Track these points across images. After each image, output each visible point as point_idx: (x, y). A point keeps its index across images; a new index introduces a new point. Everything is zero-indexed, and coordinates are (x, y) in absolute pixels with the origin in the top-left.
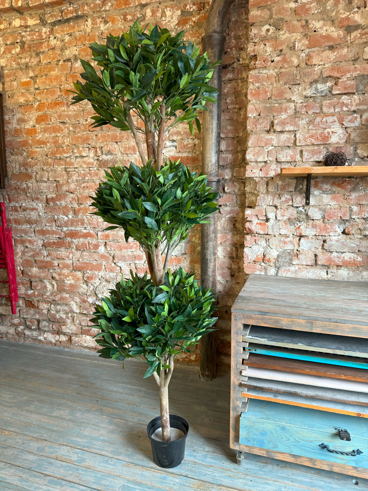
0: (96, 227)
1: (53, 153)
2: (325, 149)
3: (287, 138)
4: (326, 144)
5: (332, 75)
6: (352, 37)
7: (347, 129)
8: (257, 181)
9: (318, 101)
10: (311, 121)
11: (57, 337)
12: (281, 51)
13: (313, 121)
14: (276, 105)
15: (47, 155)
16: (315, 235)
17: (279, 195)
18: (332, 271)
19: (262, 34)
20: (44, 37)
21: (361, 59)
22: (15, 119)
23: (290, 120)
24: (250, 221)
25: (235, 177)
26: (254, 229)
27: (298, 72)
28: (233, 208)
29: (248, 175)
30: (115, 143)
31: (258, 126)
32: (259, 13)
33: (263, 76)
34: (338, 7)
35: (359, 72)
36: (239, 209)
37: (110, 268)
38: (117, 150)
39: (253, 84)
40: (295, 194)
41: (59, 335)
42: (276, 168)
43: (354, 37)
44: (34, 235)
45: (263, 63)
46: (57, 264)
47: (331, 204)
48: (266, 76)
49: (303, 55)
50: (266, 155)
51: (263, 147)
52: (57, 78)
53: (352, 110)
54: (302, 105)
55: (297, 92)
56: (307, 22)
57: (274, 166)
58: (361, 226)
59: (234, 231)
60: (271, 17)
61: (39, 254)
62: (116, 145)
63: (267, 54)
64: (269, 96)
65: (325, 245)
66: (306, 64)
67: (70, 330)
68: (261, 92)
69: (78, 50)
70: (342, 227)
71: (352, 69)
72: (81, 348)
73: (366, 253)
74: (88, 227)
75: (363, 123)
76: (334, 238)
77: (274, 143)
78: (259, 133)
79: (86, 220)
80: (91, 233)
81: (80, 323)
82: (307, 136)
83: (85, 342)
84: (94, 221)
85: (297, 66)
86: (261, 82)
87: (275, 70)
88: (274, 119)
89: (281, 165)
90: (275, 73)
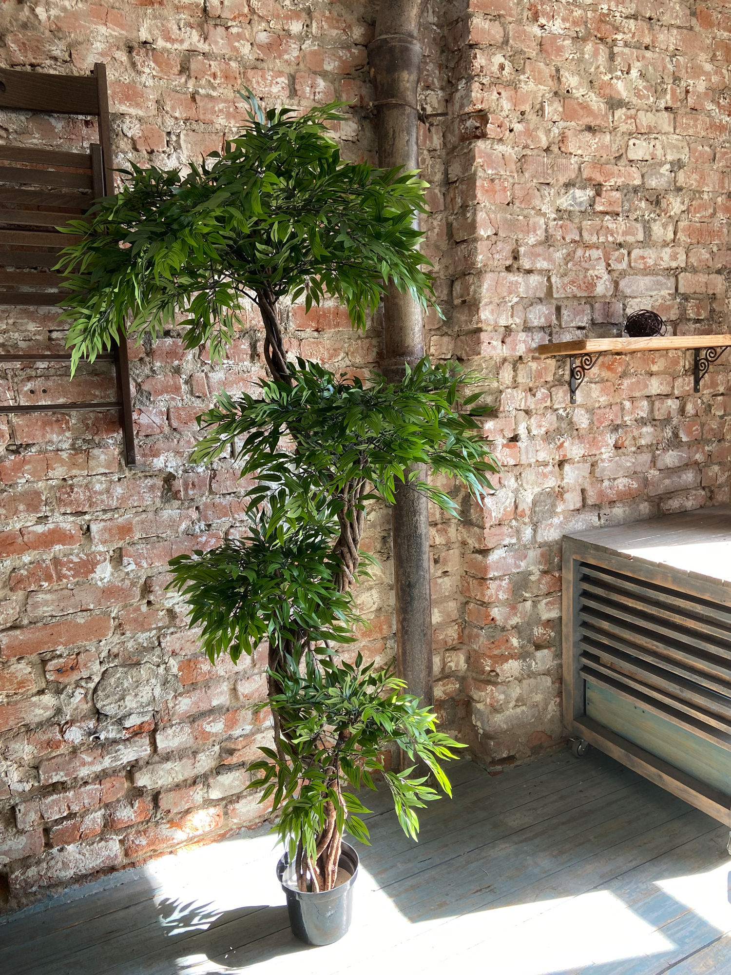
2: (588, 306)
3: (539, 283)
4: (590, 297)
5: (593, 176)
6: (616, 118)
7: (613, 273)
8: (499, 363)
9: (577, 221)
10: (569, 254)
12: (523, 113)
13: (572, 254)
14: (521, 218)
16: (584, 456)
17: (530, 390)
18: (605, 512)
19: (493, 69)
21: (624, 156)
23: (542, 250)
26: (499, 457)
27: (550, 161)
29: (485, 351)
31: (497, 256)
32: (486, 25)
33: (497, 155)
34: (597, 60)
35: (623, 179)
37: (135, 620)
39: (483, 169)
40: (553, 386)
42: (526, 339)
43: (618, 119)
45: (499, 129)
47: (601, 400)
48: (501, 155)
50: (510, 313)
51: (504, 298)
53: (618, 241)
54: (557, 224)
55: (548, 199)
56: (558, 70)
57: (522, 336)
58: (636, 433)
60: (506, 42)
63: (504, 114)
64: (509, 199)
65: (597, 469)
66: (560, 148)
68: (498, 188)
70: (614, 437)
71: (616, 172)
72: (48, 893)
73: (642, 475)
74: (53, 515)
75: (632, 265)
76: (604, 456)
77: (521, 290)
78: (498, 269)
79: (45, 493)
80: (65, 530)
81: (42, 817)
82: (566, 280)
83: (65, 865)
84: (77, 493)
85: (547, 150)
86: (496, 168)
87: (516, 149)
88: (517, 244)
89: (533, 333)
90: (515, 154)
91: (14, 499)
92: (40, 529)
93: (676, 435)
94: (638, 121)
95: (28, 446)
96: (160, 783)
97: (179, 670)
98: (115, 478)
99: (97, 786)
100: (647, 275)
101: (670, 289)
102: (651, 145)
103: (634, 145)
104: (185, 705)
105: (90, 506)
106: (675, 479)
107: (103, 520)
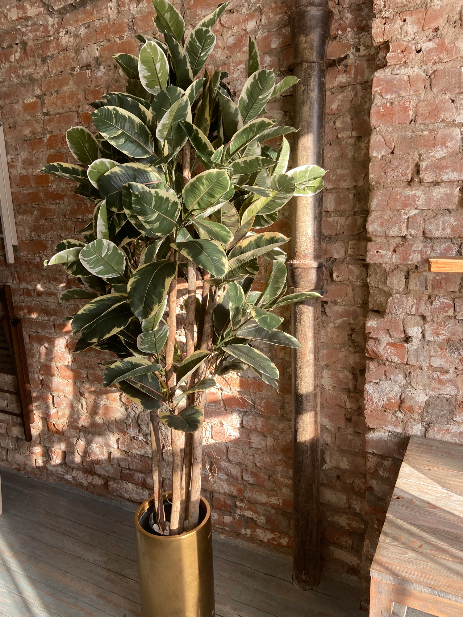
1: (74, 213)
3: (447, 194)
8: (387, 270)
11: (90, 478)
14: (425, 133)
15: (65, 216)
17: (430, 297)
20: (51, 33)
22: (20, 160)
23: (452, 161)
24: (376, 339)
25: (350, 256)
26: (382, 353)
28: (347, 308)
31: (390, 174)
33: (400, 79)
36: (358, 310)
39: (382, 96)
40: (460, 297)
41: (92, 475)
42: (424, 249)
44: (53, 331)
45: (401, 55)
46: (85, 375)
48: (406, 78)
50: (405, 225)
51: (398, 211)
52: (72, 95)
57: (418, 246)
59: (350, 346)
61: (62, 359)
63: (409, 38)
64: (411, 117)
67: (106, 471)
68: (396, 109)
69: (99, 49)
72: (120, 500)
77: (420, 203)
78: (393, 185)
86: (396, 92)
87: (424, 67)
88: (420, 159)
89: (434, 243)
90: (424, 72)
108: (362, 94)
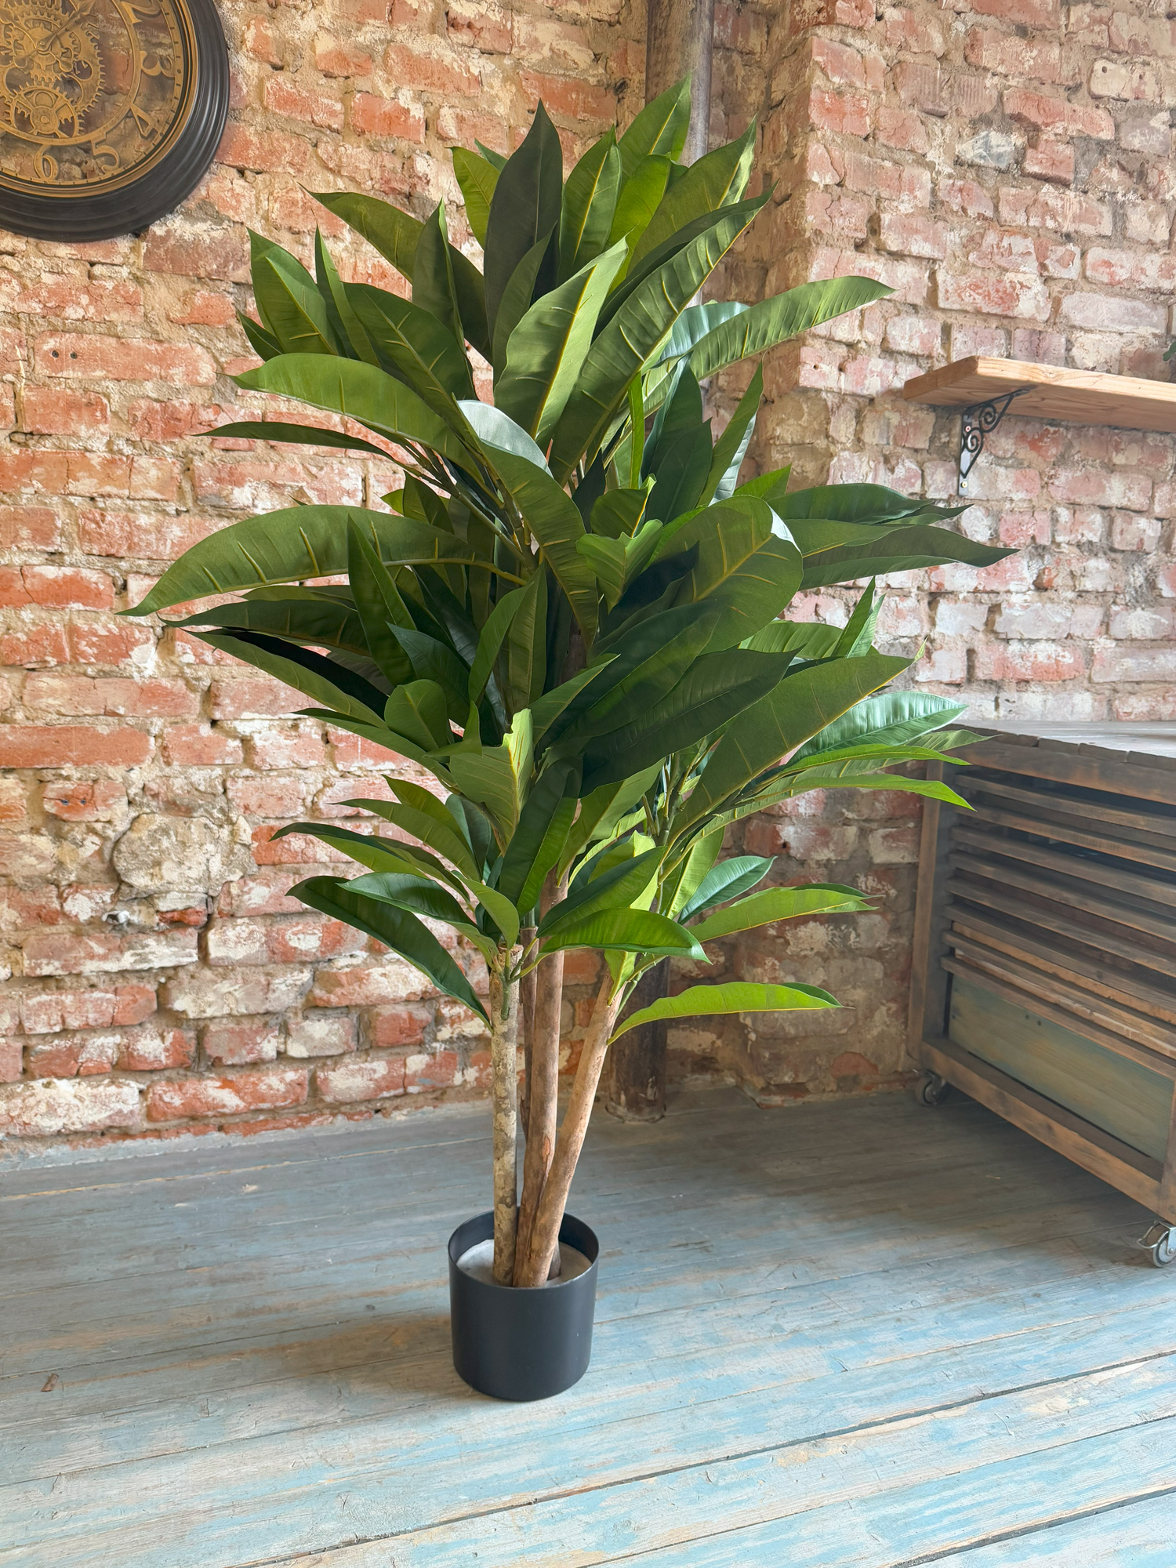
0: (123, 553)
2: (1002, 332)
3: (914, 279)
4: (1006, 317)
5: (1023, 114)
6: (1072, 20)
7: (1052, 283)
8: (829, 404)
9: (991, 184)
10: (972, 239)
13: (977, 238)
14: (888, 164)
16: (976, 591)
17: (887, 460)
18: (1008, 696)
21: (1084, 89)
23: (922, 223)
27: (947, 78)
29: (806, 377)
30: (234, 173)
31: (839, 222)
33: (851, 55)
35: (1080, 127)
37: (189, 746)
38: (245, 204)
39: (826, 74)
40: (929, 460)
42: (884, 371)
43: (1077, 21)
45: (857, 13)
47: (1015, 497)
48: (859, 58)
49: (959, 27)
50: (858, 323)
53: (1064, 230)
54: (953, 184)
55: (940, 140)
57: (877, 364)
58: (1076, 567)
62: (239, 183)
64: (869, 130)
65: (998, 619)
66: (966, 58)
68: (848, 108)
70: (1036, 566)
71: (1067, 112)
72: (21, 1147)
73: (1083, 644)
74: (71, 552)
75: (1088, 273)
76: (1015, 599)
78: (840, 243)
79: (62, 517)
80: (90, 583)
81: (20, 1025)
82: (964, 281)
83: (52, 1110)
84: (110, 524)
85: (943, 58)
86: (847, 76)
87: (887, 49)
88: (878, 207)
89: (897, 362)
90: (884, 58)
91: (14, 518)
92: (51, 572)
93: (1152, 584)
94: (1113, 28)
95: (42, 435)
96: (209, 1013)
97: (255, 836)
98: (171, 510)
99: (110, 996)
100: (1115, 295)
101: (1155, 326)
102: (1136, 75)
103: (1104, 70)
104: (258, 895)
105: (130, 548)
106: (1144, 660)
107: (147, 574)
108: (743, 73)
